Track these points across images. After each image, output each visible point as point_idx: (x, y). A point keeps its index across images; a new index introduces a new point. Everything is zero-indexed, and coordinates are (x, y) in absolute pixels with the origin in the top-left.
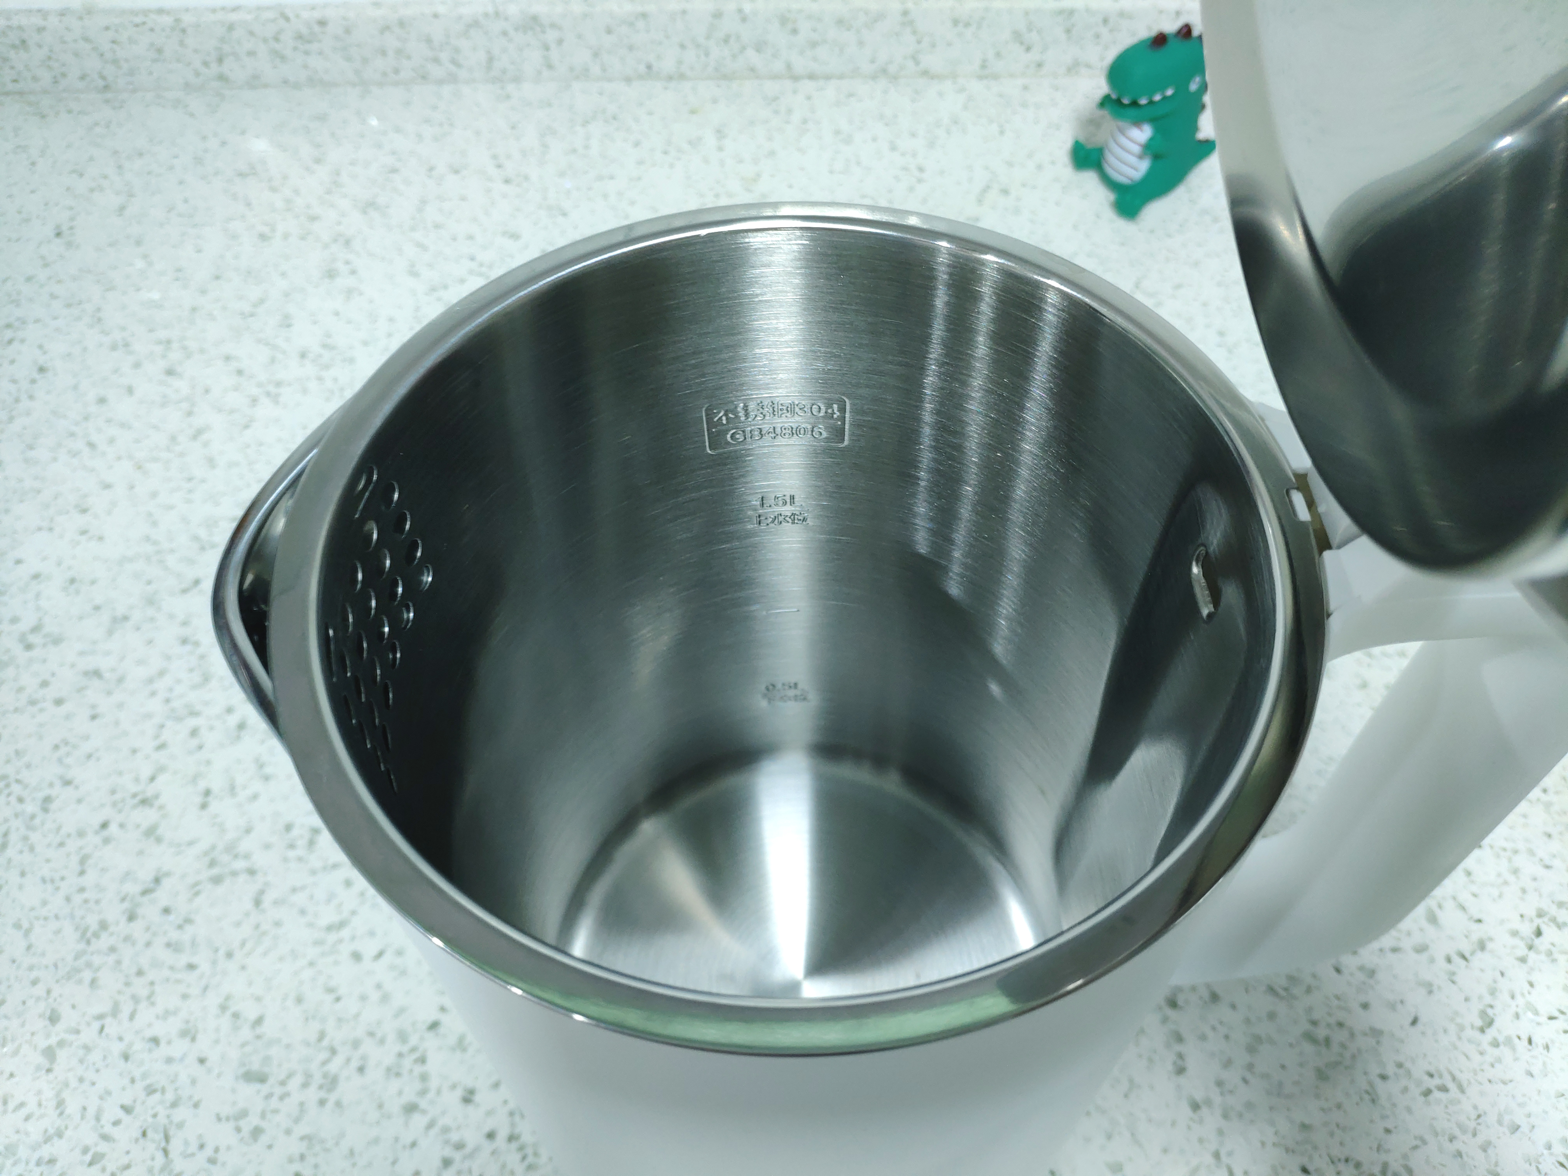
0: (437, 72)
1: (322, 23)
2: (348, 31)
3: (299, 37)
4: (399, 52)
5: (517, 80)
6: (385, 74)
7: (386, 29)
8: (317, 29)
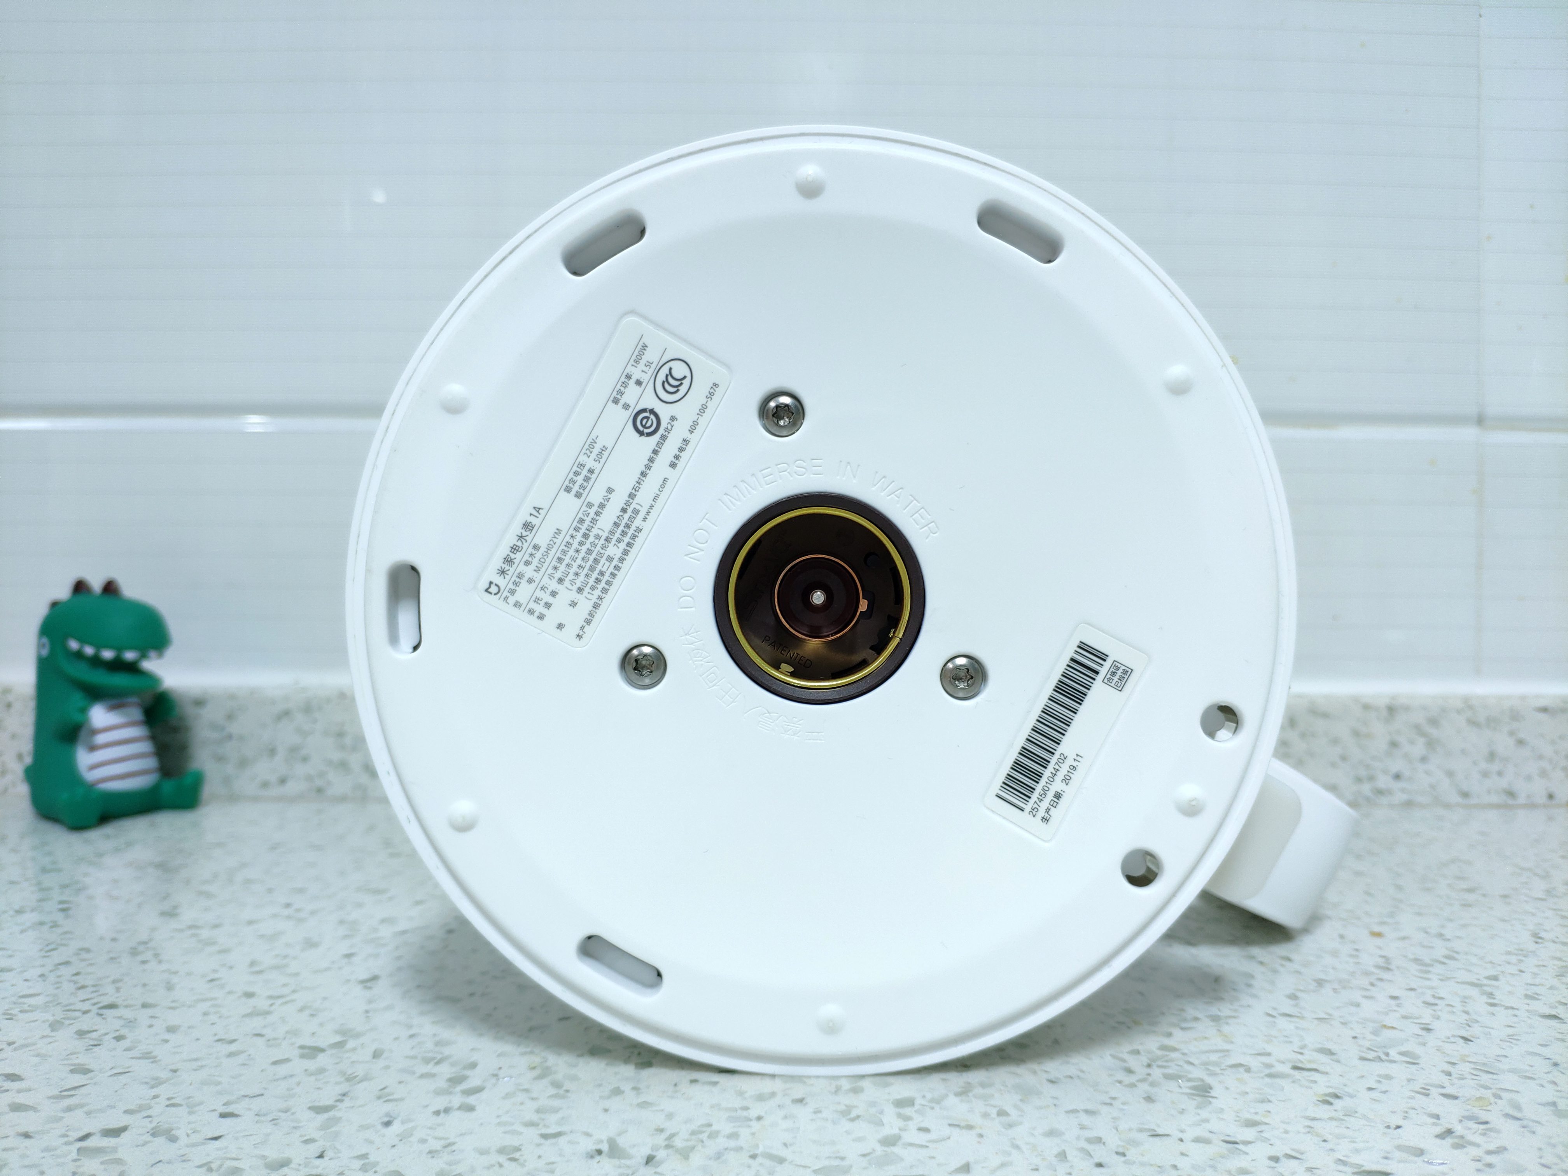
0: (340, 784)
4: (294, 750)
6: (265, 785)
7: (286, 714)
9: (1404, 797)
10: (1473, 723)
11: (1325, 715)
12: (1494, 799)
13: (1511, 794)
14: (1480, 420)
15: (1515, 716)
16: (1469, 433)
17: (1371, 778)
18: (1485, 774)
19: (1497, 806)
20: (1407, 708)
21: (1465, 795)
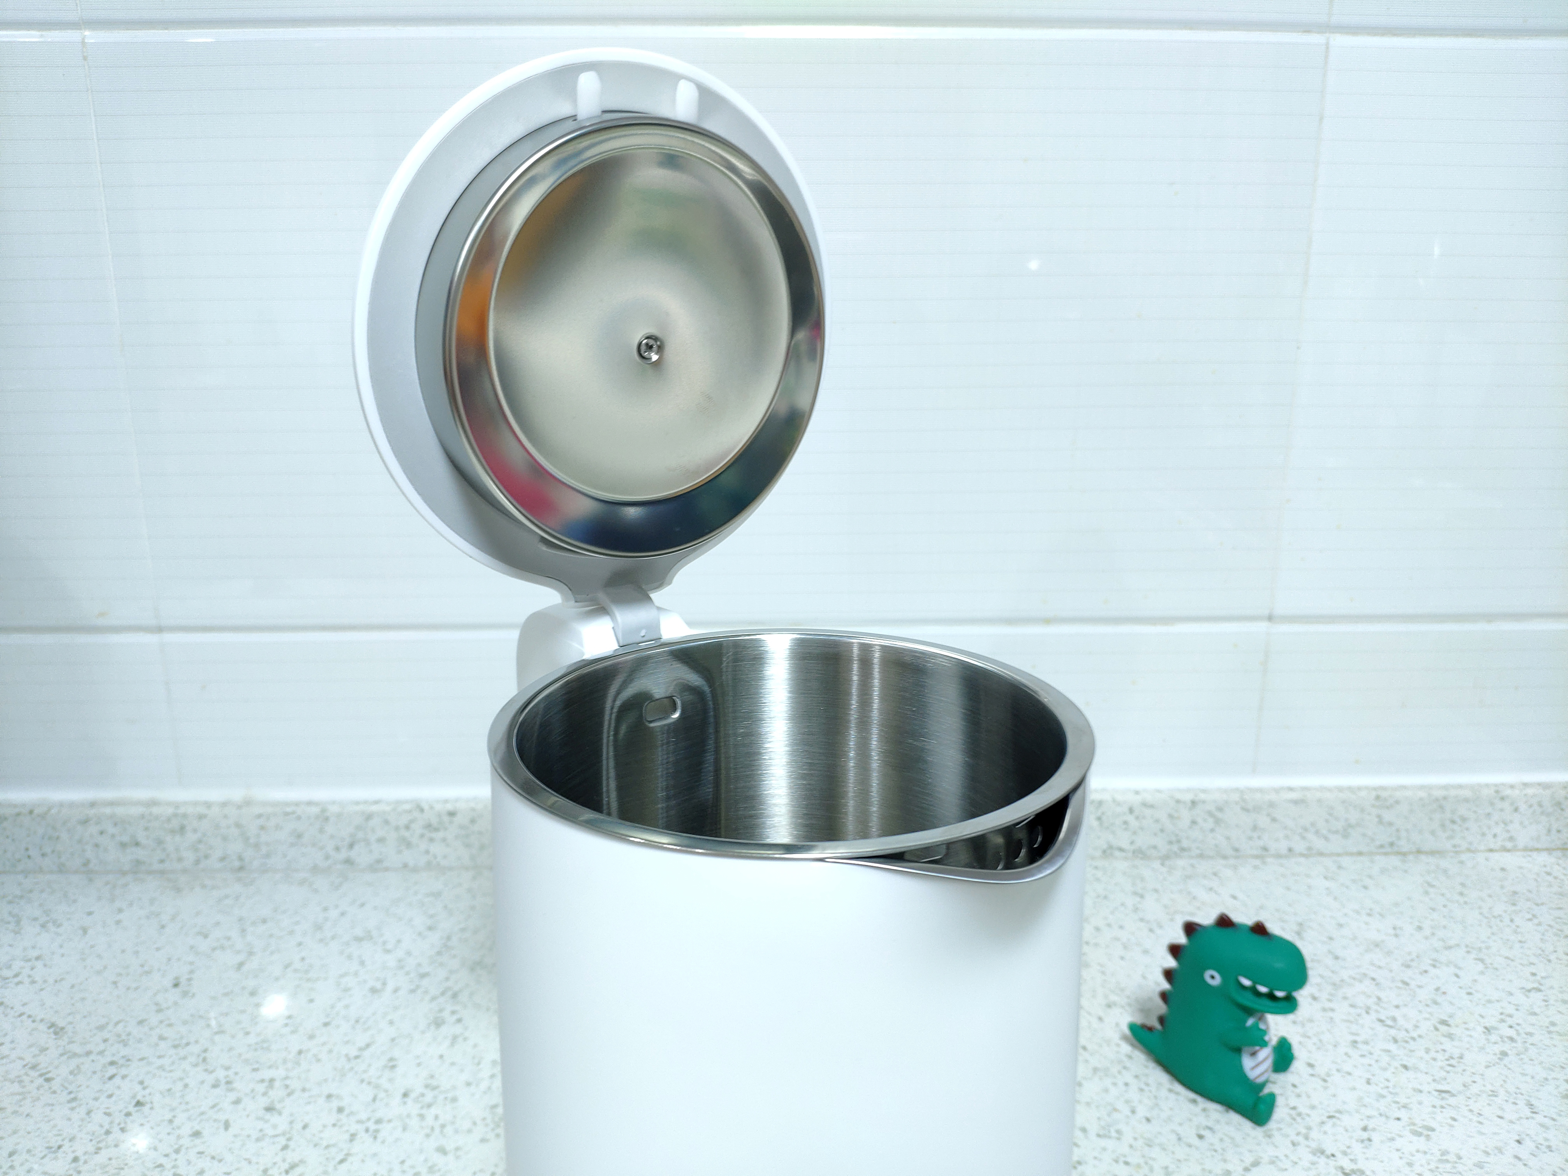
1: (452, 814)
3: (429, 826)
8: (446, 819)
9: (1198, 852)
10: (1245, 810)
11: (1152, 806)
12: (1255, 852)
13: (1265, 849)
14: (1270, 618)
15: (1272, 805)
16: (1263, 626)
17: (1179, 841)
18: (1250, 838)
19: (1256, 857)
20: (1204, 802)
21: (1236, 850)
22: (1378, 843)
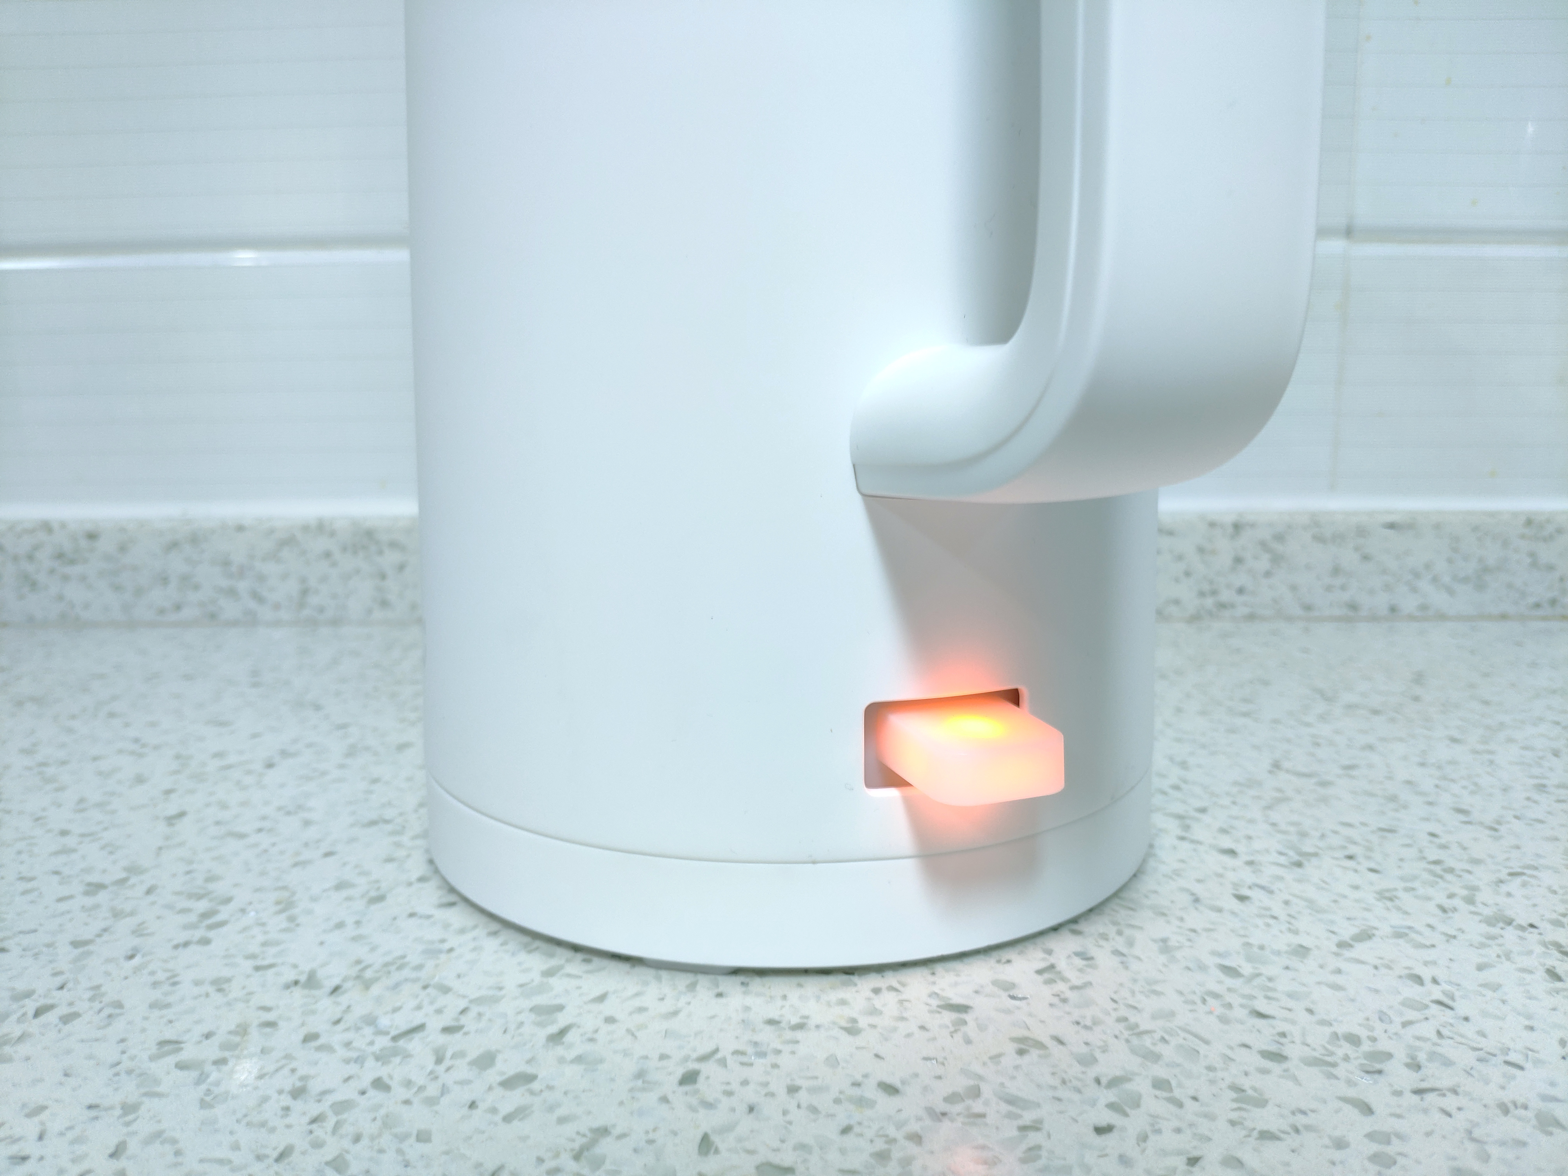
0: (230, 609)
1: (92, 536)
2: (123, 548)
3: (60, 556)
4: (185, 579)
5: (336, 622)
6: (162, 611)
7: (174, 545)
8: (84, 543)
9: (1246, 611)
10: (1319, 539)
11: (1171, 533)
12: (1336, 612)
13: (1353, 606)
14: (1349, 232)
15: (1362, 531)
16: (1336, 246)
17: (1214, 593)
18: (1329, 588)
19: (1339, 619)
20: (1253, 525)
21: (1308, 608)
22: (1531, 600)
